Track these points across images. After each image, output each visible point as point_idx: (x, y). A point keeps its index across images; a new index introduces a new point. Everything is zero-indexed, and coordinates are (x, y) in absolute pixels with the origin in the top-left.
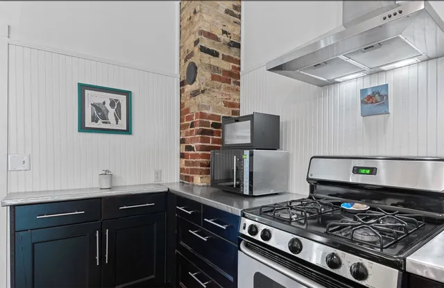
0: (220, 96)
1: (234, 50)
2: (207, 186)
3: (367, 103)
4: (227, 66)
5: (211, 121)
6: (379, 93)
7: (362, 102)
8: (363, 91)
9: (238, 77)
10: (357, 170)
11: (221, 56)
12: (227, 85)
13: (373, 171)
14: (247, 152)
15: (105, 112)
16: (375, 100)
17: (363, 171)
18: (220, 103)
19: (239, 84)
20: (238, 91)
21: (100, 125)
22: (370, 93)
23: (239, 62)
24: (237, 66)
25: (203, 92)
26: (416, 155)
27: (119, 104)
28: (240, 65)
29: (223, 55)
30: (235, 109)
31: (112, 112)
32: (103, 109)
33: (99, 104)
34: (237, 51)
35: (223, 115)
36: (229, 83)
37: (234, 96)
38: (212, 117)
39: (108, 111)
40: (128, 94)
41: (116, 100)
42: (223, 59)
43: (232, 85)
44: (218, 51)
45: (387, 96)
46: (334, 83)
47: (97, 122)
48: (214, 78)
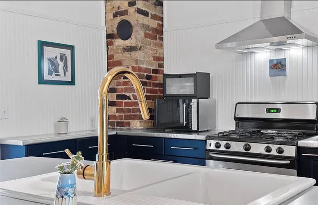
0: (150, 52)
1: (159, 8)
2: (144, 129)
3: (273, 69)
4: (154, 24)
5: (145, 74)
6: (280, 63)
7: (271, 68)
8: (271, 61)
9: (162, 33)
10: (269, 110)
11: (150, 16)
12: (154, 41)
13: (278, 110)
14: (194, 101)
15: (57, 66)
16: (278, 67)
17: (272, 111)
18: (150, 58)
19: (162, 39)
20: (162, 45)
21: (54, 78)
22: (275, 63)
23: (162, 19)
24: (161, 23)
25: (140, 49)
26: (306, 100)
27: (66, 57)
28: (163, 22)
29: (151, 14)
30: (160, 62)
31: (61, 64)
32: (55, 62)
33: (53, 58)
34: (161, 9)
35: (153, 68)
36: (156, 39)
37: (160, 51)
38: (147, 70)
39: (58, 65)
40: (71, 48)
41: (64, 54)
42: (151, 18)
43: (158, 41)
44: (148, 11)
45: (285, 65)
46: (251, 53)
47: (51, 75)
48: (146, 35)
